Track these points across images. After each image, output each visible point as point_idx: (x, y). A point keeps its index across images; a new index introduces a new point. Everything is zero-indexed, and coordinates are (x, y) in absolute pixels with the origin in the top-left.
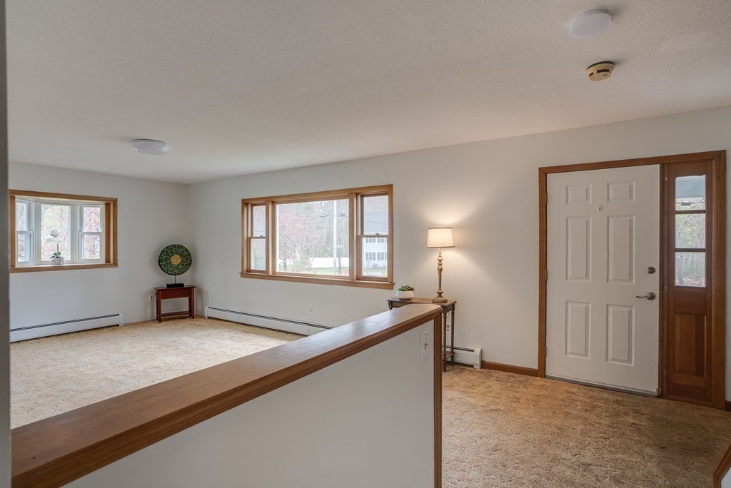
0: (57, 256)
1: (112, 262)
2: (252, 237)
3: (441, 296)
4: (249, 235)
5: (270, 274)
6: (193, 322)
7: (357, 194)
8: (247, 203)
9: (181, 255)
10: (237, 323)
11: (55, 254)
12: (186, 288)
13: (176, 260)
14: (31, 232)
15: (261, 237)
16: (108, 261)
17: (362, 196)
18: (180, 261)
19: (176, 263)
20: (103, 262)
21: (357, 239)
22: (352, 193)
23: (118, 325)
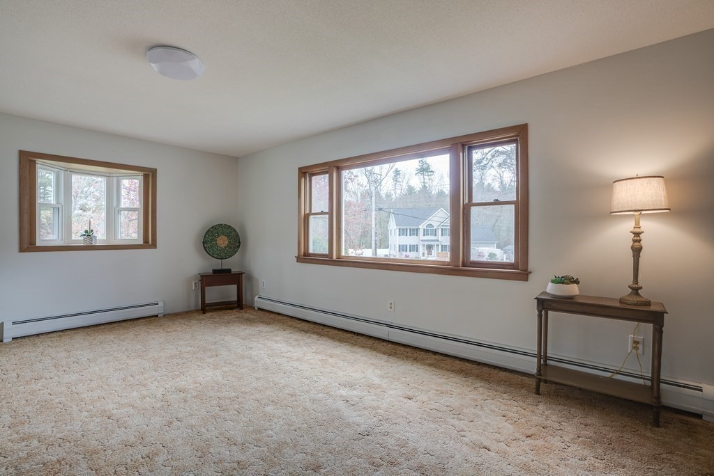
0: (88, 234)
1: (150, 243)
2: (310, 213)
3: (638, 294)
4: (307, 212)
5: (335, 258)
6: (240, 315)
7: (463, 146)
8: (306, 173)
9: (228, 236)
10: (292, 317)
11: (86, 231)
12: (234, 274)
13: (222, 242)
14: (59, 206)
15: (322, 213)
16: (146, 241)
17: (470, 148)
18: (227, 242)
19: (222, 246)
20: (141, 242)
21: (464, 208)
22: (457, 144)
23: (157, 316)
